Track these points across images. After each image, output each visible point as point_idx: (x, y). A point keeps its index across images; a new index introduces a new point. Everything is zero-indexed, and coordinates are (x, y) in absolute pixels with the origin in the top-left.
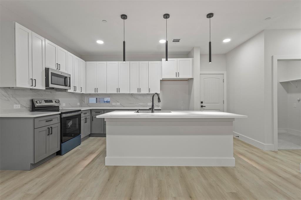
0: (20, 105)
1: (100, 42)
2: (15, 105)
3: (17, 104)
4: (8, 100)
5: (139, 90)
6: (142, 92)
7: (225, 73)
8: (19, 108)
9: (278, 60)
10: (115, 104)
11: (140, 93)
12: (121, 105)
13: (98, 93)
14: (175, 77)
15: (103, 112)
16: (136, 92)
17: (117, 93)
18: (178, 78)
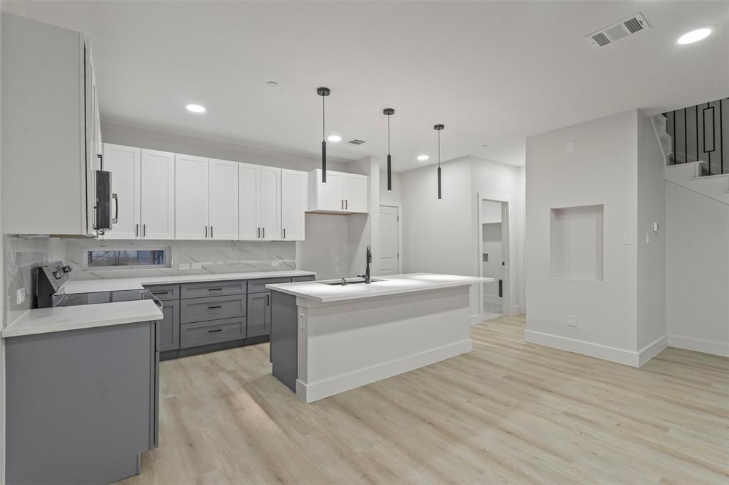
1: (196, 109)
5: (261, 232)
6: (268, 238)
7: (400, 205)
9: (483, 200)
10: (188, 268)
11: (264, 239)
12: (205, 269)
14: (340, 210)
15: (176, 291)
16: (253, 237)
17: (205, 239)
18: (345, 210)
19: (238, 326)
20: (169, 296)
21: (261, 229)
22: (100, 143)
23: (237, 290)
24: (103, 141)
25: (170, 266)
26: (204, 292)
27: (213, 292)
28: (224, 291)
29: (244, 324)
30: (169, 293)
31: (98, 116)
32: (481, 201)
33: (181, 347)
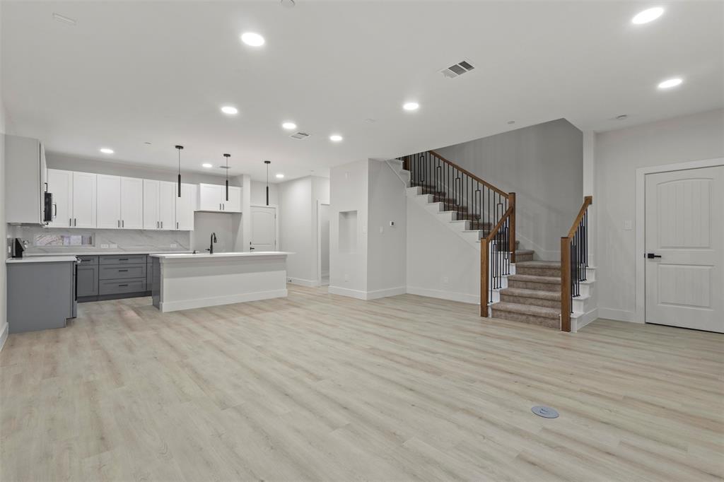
1: (107, 151)
5: (160, 224)
6: (166, 228)
7: (277, 206)
9: (322, 205)
10: (107, 247)
11: (163, 229)
12: (120, 248)
13: (76, 227)
14: (219, 210)
15: (96, 259)
16: (155, 228)
17: (118, 228)
18: (222, 211)
19: (141, 283)
20: (91, 262)
21: (160, 223)
22: (46, 169)
23: (139, 261)
24: (48, 167)
25: (94, 246)
26: (116, 261)
27: (122, 261)
28: (130, 261)
29: (145, 281)
30: (92, 261)
31: (44, 152)
32: (320, 206)
33: (100, 294)
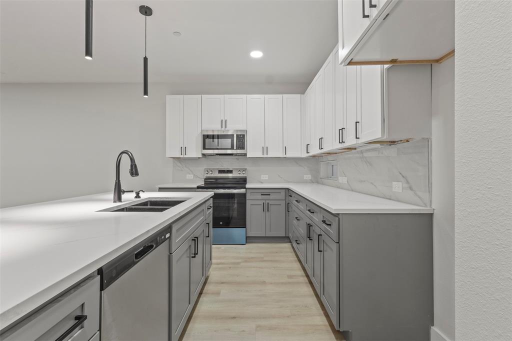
0: (192, 175)
2: (188, 175)
3: (190, 174)
4: (182, 170)
8: (192, 178)
